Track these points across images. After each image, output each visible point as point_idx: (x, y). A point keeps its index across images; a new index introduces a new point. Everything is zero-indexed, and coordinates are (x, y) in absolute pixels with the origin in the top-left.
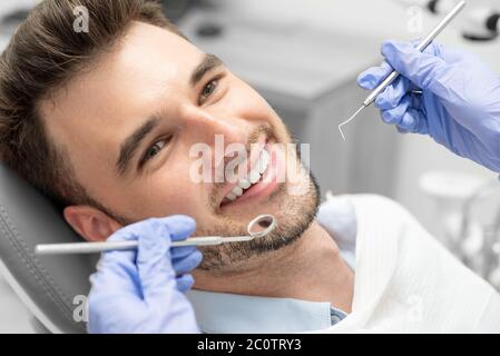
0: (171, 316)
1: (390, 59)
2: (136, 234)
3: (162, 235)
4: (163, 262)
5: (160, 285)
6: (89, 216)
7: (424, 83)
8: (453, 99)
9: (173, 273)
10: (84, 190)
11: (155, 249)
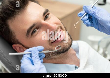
0: (40, 68)
1: (85, 10)
2: (31, 50)
3: (37, 51)
4: (38, 56)
5: (37, 62)
6: (18, 47)
7: (93, 15)
8: (100, 19)
9: (40, 59)
10: (18, 41)
11: (36, 53)
